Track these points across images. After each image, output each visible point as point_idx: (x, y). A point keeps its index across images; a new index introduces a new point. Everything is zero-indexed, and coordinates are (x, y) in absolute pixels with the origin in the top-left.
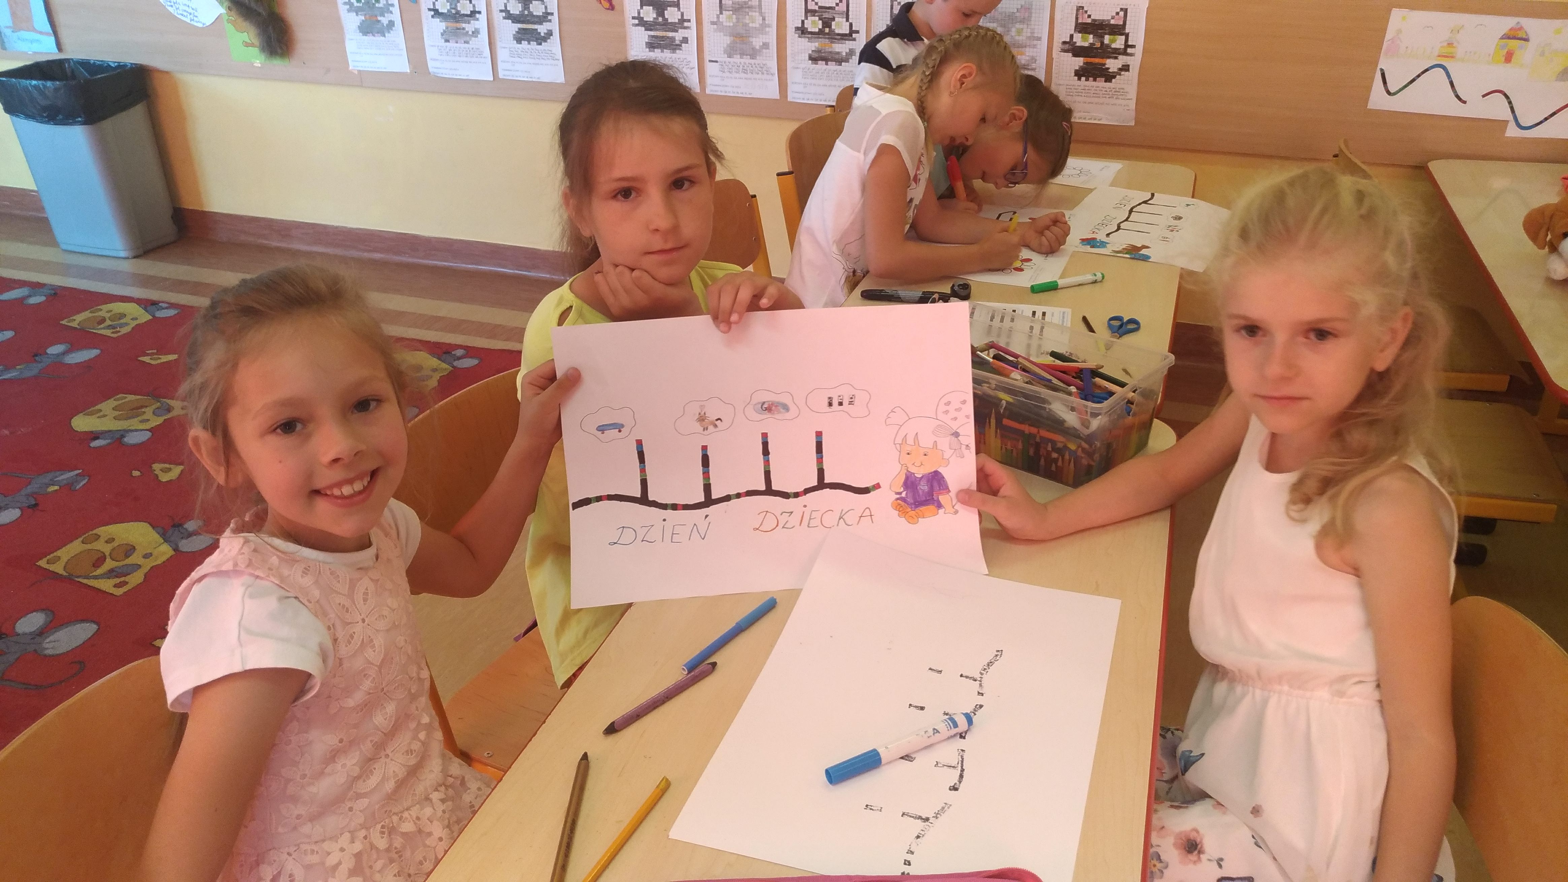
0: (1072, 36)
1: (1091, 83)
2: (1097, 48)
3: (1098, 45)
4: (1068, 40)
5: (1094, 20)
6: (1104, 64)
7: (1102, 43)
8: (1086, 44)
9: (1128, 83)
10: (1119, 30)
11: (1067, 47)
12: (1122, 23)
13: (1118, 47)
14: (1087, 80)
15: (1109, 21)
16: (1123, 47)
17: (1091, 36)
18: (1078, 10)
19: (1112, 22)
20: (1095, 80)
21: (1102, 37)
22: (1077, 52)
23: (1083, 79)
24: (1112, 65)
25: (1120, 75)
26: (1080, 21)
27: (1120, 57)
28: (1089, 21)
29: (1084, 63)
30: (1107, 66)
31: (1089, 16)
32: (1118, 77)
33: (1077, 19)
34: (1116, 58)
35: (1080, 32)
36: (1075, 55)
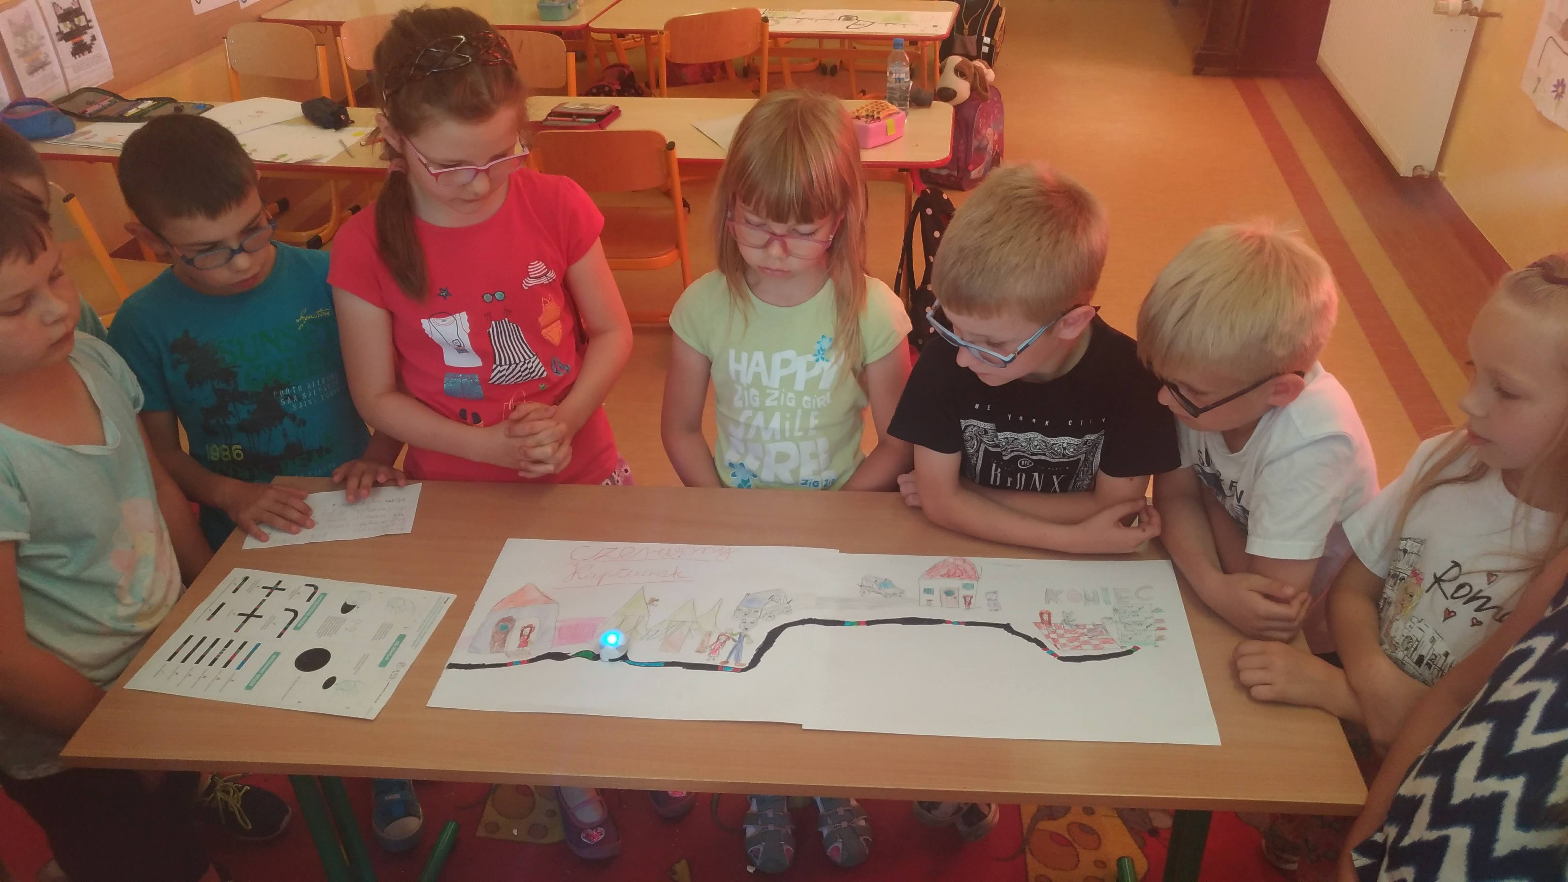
0: (59, 27)
1: (83, 58)
2: (75, 30)
3: (74, 27)
4: (58, 31)
5: (64, 10)
6: (82, 41)
7: (75, 25)
8: (68, 30)
9: (101, 47)
10: (78, 12)
11: (60, 36)
12: (78, 6)
13: (84, 24)
14: (79, 57)
15: (71, 8)
16: (86, 23)
17: (68, 22)
18: (53, 6)
19: (74, 8)
20: (84, 54)
21: (72, 21)
22: (66, 37)
23: (77, 56)
24: (86, 38)
25: (93, 44)
26: (58, 14)
27: (89, 31)
28: (62, 12)
29: (73, 44)
30: (85, 41)
31: (61, 8)
32: (93, 46)
33: (56, 13)
34: (86, 33)
35: (61, 22)
36: (67, 41)
